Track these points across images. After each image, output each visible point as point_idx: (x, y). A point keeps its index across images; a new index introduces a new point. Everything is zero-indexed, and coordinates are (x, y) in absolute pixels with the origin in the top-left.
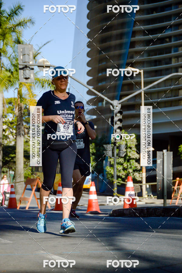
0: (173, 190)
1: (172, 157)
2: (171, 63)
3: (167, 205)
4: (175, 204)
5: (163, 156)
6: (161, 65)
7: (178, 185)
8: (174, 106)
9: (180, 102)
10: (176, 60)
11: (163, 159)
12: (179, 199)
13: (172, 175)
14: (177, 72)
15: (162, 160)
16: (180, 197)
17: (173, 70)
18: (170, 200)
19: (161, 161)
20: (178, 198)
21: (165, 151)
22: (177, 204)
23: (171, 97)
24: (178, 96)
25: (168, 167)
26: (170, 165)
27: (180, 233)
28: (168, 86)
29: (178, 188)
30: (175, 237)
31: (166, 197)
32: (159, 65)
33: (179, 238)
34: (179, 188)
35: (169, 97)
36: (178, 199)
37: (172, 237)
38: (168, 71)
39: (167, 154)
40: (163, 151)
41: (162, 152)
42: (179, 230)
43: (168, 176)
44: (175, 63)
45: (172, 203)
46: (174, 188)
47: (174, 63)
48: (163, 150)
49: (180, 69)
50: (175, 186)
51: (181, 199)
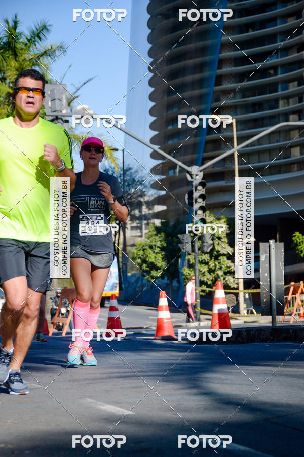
0: (286, 302)
1: (283, 250)
2: (278, 107)
3: (278, 325)
4: (290, 322)
5: (269, 250)
6: (263, 111)
7: (293, 294)
8: (284, 173)
9: (292, 166)
10: (284, 103)
11: (269, 254)
12: (295, 314)
13: (284, 278)
14: (287, 120)
15: (268, 255)
16: (297, 311)
17: (281, 118)
18: (281, 317)
19: (266, 257)
20: (293, 312)
21: (272, 242)
24: (290, 157)
25: (277, 266)
26: (280, 263)
28: (274, 143)
29: (293, 298)
30: (291, 372)
31: (275, 312)
32: (259, 111)
33: (296, 373)
34: (294, 298)
36: (294, 314)
37: (285, 373)
38: (273, 120)
39: (275, 247)
40: (268, 242)
43: (277, 280)
44: (285, 106)
45: (285, 320)
46: (286, 299)
47: (282, 107)
48: (269, 241)
49: (291, 117)
50: (288, 295)
51: (299, 314)
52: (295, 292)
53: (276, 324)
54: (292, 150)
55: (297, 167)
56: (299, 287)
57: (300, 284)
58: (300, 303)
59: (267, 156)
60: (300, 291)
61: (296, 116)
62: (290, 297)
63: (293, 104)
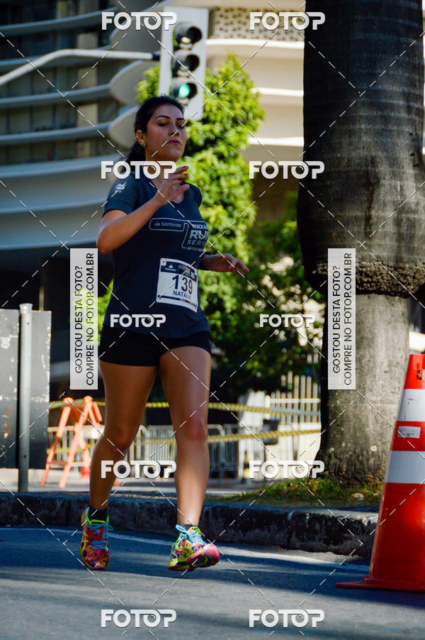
0: (54, 439)
1: (49, 328)
2: (53, 16)
3: (30, 489)
4: (57, 483)
5: (20, 327)
6: (21, 22)
7: (70, 422)
8: (63, 158)
9: (80, 145)
10: (69, 8)
11: (20, 334)
12: (72, 469)
13: (48, 388)
14: (73, 45)
15: (17, 337)
16: (75, 461)
17: (59, 40)
18: (40, 472)
19: (12, 342)
20: (66, 463)
21: (26, 308)
22: (62, 486)
23: (51, 129)
24: (74, 126)
25: (35, 362)
26: (43, 356)
27: (70, 579)
28: (40, 93)
29: (68, 433)
30: (53, 591)
31: (25, 462)
32: (13, 22)
33: (64, 595)
34: (71, 434)
35: (44, 129)
36: (67, 468)
37: (40, 593)
38: (40, 43)
39: (33, 319)
40: (19, 308)
41: (16, 311)
42: (64, 571)
43: (35, 393)
44: (68, 15)
45: (48, 481)
46: (55, 433)
47: (62, 17)
48: (21, 306)
49: (82, 38)
50: (57, 424)
51: (81, 469)
52: (72, 420)
53: (27, 487)
54: (81, 111)
55: (91, 147)
56: (82, 409)
57: (84, 403)
58: (83, 445)
59: (24, 120)
60: (82, 419)
61: (92, 38)
62: (61, 430)
63: (87, 12)
